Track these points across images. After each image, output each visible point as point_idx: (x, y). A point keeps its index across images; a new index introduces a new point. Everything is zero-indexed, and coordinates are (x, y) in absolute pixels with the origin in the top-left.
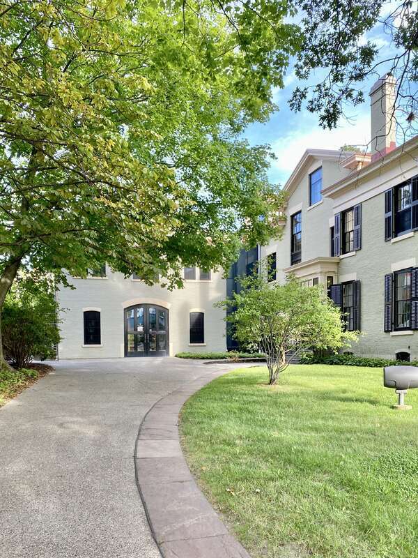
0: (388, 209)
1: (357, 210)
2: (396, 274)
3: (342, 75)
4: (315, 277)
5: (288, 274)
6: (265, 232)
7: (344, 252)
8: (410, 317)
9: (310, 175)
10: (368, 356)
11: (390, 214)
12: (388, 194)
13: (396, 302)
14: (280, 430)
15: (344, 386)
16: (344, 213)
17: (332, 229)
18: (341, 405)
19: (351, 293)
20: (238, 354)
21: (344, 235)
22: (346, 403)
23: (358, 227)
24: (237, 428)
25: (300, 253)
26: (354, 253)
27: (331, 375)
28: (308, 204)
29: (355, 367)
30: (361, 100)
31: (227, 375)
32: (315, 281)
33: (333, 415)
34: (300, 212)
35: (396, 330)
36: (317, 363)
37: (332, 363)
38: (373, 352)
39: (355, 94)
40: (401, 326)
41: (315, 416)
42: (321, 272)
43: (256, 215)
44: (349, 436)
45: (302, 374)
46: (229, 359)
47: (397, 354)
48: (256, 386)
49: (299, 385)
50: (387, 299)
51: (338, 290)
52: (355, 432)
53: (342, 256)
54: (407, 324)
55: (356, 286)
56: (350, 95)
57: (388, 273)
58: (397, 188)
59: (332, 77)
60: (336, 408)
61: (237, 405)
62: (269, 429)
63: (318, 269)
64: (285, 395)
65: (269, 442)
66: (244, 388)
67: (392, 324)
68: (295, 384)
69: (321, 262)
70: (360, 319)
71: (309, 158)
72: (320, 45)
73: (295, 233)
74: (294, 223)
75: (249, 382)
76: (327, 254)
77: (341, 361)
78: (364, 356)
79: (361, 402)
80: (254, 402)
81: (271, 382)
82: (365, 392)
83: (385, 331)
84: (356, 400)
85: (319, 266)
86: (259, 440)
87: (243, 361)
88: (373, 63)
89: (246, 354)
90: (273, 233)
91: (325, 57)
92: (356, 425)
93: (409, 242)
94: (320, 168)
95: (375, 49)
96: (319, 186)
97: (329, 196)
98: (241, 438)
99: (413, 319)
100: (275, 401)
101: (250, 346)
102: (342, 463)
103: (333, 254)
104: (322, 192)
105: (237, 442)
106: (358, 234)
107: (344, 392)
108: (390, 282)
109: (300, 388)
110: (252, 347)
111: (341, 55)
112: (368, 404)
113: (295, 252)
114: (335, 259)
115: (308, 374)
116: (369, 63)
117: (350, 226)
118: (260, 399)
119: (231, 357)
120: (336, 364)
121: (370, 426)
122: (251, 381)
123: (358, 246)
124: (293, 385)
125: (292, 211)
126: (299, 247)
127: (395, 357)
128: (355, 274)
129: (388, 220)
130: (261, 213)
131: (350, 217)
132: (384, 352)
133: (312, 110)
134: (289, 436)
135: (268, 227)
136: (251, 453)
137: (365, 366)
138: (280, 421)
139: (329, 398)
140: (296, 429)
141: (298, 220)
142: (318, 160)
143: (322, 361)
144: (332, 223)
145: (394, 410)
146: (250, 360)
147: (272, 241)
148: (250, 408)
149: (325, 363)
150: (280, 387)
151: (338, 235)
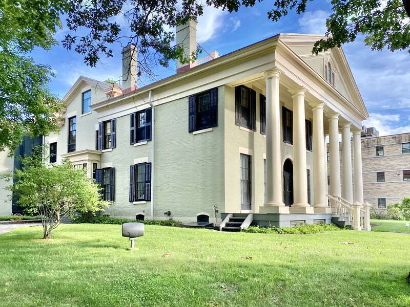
0: (132, 125)
1: (114, 122)
2: (137, 165)
3: (99, 36)
4: (85, 162)
5: (63, 159)
6: (47, 127)
7: (105, 148)
8: (145, 193)
9: (83, 93)
10: (119, 217)
11: (133, 128)
12: (132, 116)
13: (137, 183)
14: (46, 271)
15: (98, 237)
16: (105, 123)
17: (97, 131)
18: (94, 250)
19: (109, 175)
20: (21, 217)
21: (105, 137)
22: (98, 249)
23: (114, 133)
24: (9, 273)
25: (75, 145)
26: (111, 150)
27: (92, 231)
28: (81, 113)
29: (109, 225)
30: (111, 55)
31: (8, 233)
32: (85, 165)
33: (87, 257)
34: (75, 117)
35: (136, 201)
36: (83, 222)
37: (94, 222)
38: (122, 215)
39: (107, 51)
40: (139, 198)
41: (75, 259)
42: (88, 160)
43: (39, 113)
44: (95, 270)
45: (71, 230)
46: (13, 221)
47: (137, 216)
48: (32, 240)
49: (67, 238)
50: (131, 180)
51: (101, 173)
52: (100, 267)
53: (103, 151)
54: (143, 197)
55: (112, 171)
56: (104, 50)
57: (133, 164)
58: (138, 113)
59: (92, 35)
60: (91, 252)
61: (13, 255)
62: (36, 271)
63: (86, 157)
64: (54, 246)
65: (34, 280)
66: (22, 243)
67: (134, 197)
68: (64, 237)
69: (89, 153)
70: (114, 193)
71: (82, 82)
72: (84, 13)
73: (71, 130)
74: (71, 124)
75: (27, 237)
76: (94, 148)
77: (101, 221)
78: (116, 217)
79: (108, 247)
80: (28, 252)
81: (45, 236)
82: (112, 240)
83: (130, 201)
84: (105, 246)
85: (87, 155)
86: (26, 280)
87: (26, 222)
88: (118, 36)
89: (29, 217)
90: (53, 128)
91: (88, 22)
92: (102, 262)
93: (144, 146)
94: (90, 90)
95: (119, 28)
96: (89, 102)
97: (96, 110)
98: (11, 280)
99: (146, 194)
100: (45, 251)
101: (31, 210)
102: (87, 288)
103: (97, 149)
104: (91, 106)
105: (7, 284)
106: (114, 138)
107: (98, 241)
108: (133, 171)
109: (66, 240)
110: (33, 211)
111: (98, 24)
112: (111, 248)
113: (71, 144)
114: (99, 152)
115: (75, 230)
116: (116, 34)
117: (109, 131)
118: (33, 250)
119: (14, 219)
120: (97, 223)
121: (110, 262)
122: (29, 237)
123: (114, 146)
124: (62, 238)
125: (69, 115)
126: (75, 141)
127: (135, 218)
128: (112, 163)
129: (132, 132)
130: (43, 112)
131: (109, 125)
132: (129, 215)
133: (79, 52)
134: (52, 275)
135: (49, 123)
136: (17, 290)
137: (116, 224)
138: (47, 264)
139: (86, 246)
140: (58, 269)
141: (74, 122)
142: (89, 85)
143: (87, 221)
144: (97, 128)
145: (127, 251)
146: (33, 221)
147: (51, 133)
148: (24, 257)
149: (89, 223)
150: (52, 240)
151: (100, 136)
